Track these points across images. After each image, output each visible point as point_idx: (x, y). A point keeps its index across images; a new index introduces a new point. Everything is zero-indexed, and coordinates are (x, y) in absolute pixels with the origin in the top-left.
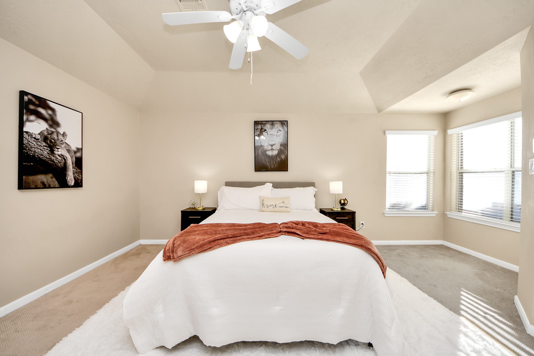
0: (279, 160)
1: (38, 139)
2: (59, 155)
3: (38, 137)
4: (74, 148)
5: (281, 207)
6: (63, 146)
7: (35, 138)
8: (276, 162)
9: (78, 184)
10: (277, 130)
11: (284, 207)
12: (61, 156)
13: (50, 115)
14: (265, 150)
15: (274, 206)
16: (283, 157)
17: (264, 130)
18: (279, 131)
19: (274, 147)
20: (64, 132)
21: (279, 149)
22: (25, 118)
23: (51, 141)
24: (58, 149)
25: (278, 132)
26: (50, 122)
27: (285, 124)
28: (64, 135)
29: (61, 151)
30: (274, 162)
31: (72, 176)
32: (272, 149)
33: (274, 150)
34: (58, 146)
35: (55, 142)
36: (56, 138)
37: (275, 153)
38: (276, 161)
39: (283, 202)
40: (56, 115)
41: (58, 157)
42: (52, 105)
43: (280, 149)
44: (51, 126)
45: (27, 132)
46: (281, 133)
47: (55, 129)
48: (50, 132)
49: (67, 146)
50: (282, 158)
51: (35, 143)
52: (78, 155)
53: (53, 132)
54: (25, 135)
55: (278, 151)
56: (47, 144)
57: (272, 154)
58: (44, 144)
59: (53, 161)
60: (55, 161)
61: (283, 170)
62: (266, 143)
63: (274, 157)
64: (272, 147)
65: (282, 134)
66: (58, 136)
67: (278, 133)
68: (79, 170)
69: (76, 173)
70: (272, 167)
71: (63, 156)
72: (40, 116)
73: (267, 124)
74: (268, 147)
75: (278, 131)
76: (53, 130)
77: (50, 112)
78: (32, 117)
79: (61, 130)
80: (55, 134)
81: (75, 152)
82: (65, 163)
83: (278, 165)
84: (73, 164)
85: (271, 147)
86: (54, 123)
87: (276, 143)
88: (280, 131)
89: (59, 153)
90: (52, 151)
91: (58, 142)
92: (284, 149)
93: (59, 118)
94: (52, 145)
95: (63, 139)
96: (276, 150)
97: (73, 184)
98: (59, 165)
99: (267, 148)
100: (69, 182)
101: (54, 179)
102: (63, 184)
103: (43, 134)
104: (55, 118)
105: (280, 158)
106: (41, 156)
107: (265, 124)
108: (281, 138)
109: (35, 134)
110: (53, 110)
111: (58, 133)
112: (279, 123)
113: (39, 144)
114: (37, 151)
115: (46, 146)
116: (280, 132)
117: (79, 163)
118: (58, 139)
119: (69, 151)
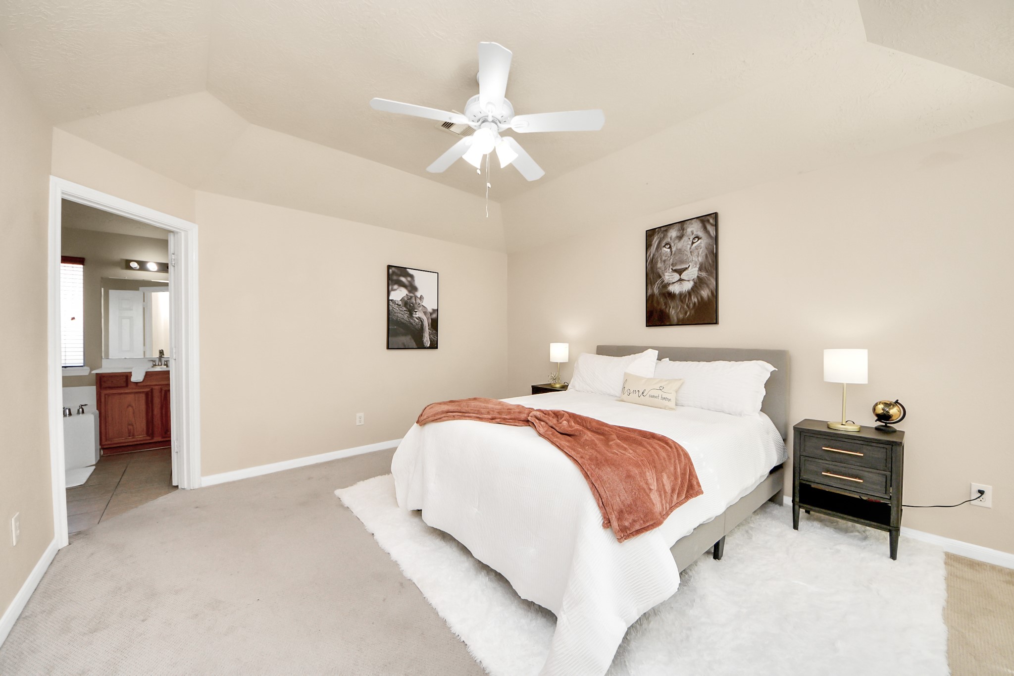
0: (696, 300)
1: (400, 305)
2: (416, 318)
3: (400, 303)
4: (430, 310)
5: (653, 397)
6: (420, 309)
7: (397, 304)
8: (688, 306)
9: (434, 346)
10: (691, 239)
11: (660, 397)
12: (419, 318)
13: (409, 282)
14: (665, 284)
15: (641, 393)
16: (705, 293)
17: (664, 245)
18: (697, 239)
19: (684, 275)
20: (421, 296)
21: (696, 276)
22: (390, 288)
23: (410, 306)
24: (416, 312)
25: (694, 241)
26: (409, 288)
27: (711, 221)
28: (421, 298)
29: (419, 314)
30: (685, 307)
31: (428, 337)
32: (681, 280)
33: (685, 280)
34: (416, 309)
35: (414, 306)
36: (414, 302)
37: (687, 286)
38: (690, 304)
39: (661, 389)
40: (414, 280)
41: (416, 320)
42: (410, 271)
43: (698, 277)
44: (410, 292)
45: (392, 300)
46: (701, 243)
47: (413, 293)
48: (410, 297)
49: (424, 308)
50: (702, 298)
51: (397, 309)
52: (434, 316)
53: (411, 297)
54: (391, 303)
55: (695, 283)
56: (407, 308)
57: (681, 290)
58: (405, 309)
59: (412, 324)
60: (414, 324)
61: (706, 322)
62: (669, 270)
63: (686, 296)
64: (680, 275)
65: (703, 245)
66: (415, 300)
67: (693, 243)
68: (434, 332)
69: (432, 334)
70: (681, 316)
71: (420, 318)
72: (402, 284)
73: (671, 231)
74: (672, 277)
75: (694, 239)
76: (412, 295)
77: (409, 279)
78: (396, 287)
79: (418, 294)
80: (414, 298)
81: (431, 314)
82: (422, 325)
83: (693, 312)
84: (429, 325)
85: (678, 275)
86: (412, 288)
87: (689, 266)
88: (699, 238)
89: (417, 316)
90: (411, 314)
91: (416, 306)
92: (708, 275)
93: (417, 283)
94: (411, 308)
95: (420, 303)
96: (688, 281)
97: (428, 345)
98: (417, 327)
99: (671, 279)
100: (425, 343)
101: (413, 341)
102: (421, 346)
103: (404, 299)
104: (413, 283)
105: (699, 298)
106: (403, 320)
107: (666, 231)
108: (700, 253)
109: (398, 301)
110: (412, 276)
111: (416, 297)
112: (696, 222)
113: (401, 309)
114: (400, 315)
115: (406, 311)
116: (700, 241)
117: (434, 324)
118: (416, 303)
119: (425, 313)
